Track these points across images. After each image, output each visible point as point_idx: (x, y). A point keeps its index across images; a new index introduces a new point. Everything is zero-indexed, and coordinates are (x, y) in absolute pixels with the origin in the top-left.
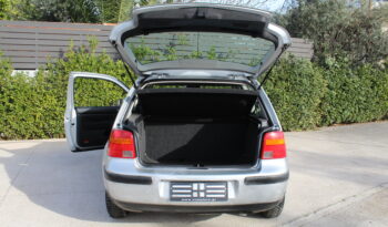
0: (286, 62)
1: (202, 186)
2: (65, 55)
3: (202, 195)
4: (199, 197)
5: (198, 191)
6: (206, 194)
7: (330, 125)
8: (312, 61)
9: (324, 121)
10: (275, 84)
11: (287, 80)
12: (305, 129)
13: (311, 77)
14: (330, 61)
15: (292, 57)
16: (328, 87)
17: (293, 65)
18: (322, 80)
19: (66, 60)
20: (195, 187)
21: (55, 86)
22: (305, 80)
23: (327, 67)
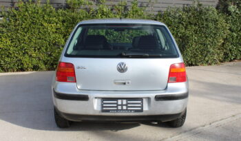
0: (196, 10)
1: (125, 102)
2: (16, 5)
3: (125, 108)
4: (122, 110)
5: (122, 105)
6: (128, 107)
7: (231, 61)
8: (217, 8)
9: (226, 58)
10: (186, 28)
11: (195, 25)
12: (210, 64)
13: (216, 21)
14: (232, 8)
15: (200, 5)
16: (230, 29)
17: (201, 12)
18: (224, 24)
19: (17, 9)
20: (120, 102)
21: (9, 30)
22: (210, 24)
23: (229, 13)
